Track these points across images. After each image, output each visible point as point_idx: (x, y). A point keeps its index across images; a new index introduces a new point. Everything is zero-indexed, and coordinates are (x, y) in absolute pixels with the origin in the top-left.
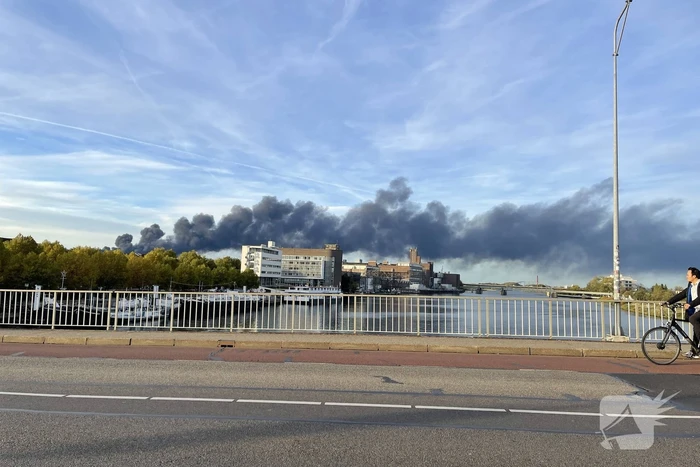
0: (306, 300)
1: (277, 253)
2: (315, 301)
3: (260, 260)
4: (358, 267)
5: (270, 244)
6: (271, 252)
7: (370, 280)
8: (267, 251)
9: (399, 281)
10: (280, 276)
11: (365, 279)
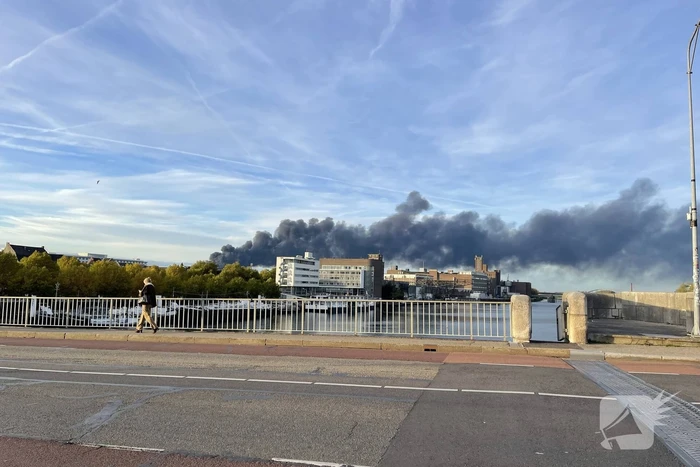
0: (325, 308)
1: (313, 263)
2: (334, 309)
3: (293, 270)
4: (408, 276)
5: (307, 255)
6: (306, 262)
7: (418, 289)
8: (300, 262)
9: (460, 290)
10: (317, 285)
11: (414, 287)
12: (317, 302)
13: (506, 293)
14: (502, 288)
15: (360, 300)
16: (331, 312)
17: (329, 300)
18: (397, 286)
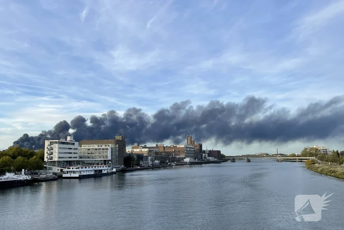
3: (57, 149)
4: (143, 150)
5: (69, 138)
6: (68, 143)
7: (149, 158)
8: (63, 143)
9: (177, 157)
10: (77, 159)
11: (147, 157)
12: (71, 172)
13: (205, 157)
14: (204, 155)
15: (105, 168)
16: (81, 178)
17: (80, 169)
18: (135, 157)
